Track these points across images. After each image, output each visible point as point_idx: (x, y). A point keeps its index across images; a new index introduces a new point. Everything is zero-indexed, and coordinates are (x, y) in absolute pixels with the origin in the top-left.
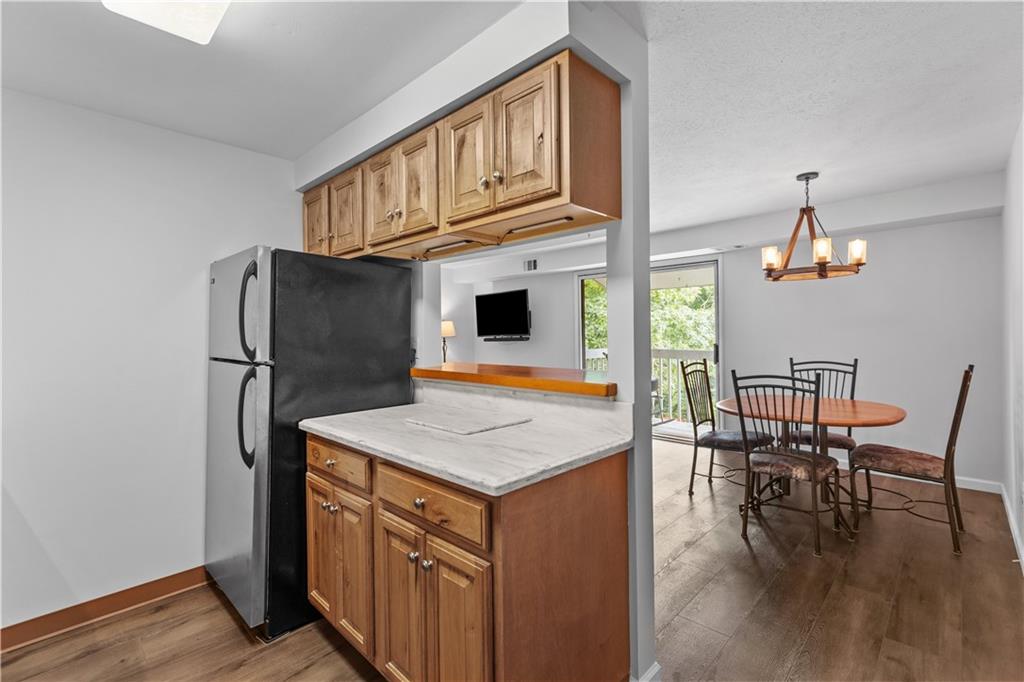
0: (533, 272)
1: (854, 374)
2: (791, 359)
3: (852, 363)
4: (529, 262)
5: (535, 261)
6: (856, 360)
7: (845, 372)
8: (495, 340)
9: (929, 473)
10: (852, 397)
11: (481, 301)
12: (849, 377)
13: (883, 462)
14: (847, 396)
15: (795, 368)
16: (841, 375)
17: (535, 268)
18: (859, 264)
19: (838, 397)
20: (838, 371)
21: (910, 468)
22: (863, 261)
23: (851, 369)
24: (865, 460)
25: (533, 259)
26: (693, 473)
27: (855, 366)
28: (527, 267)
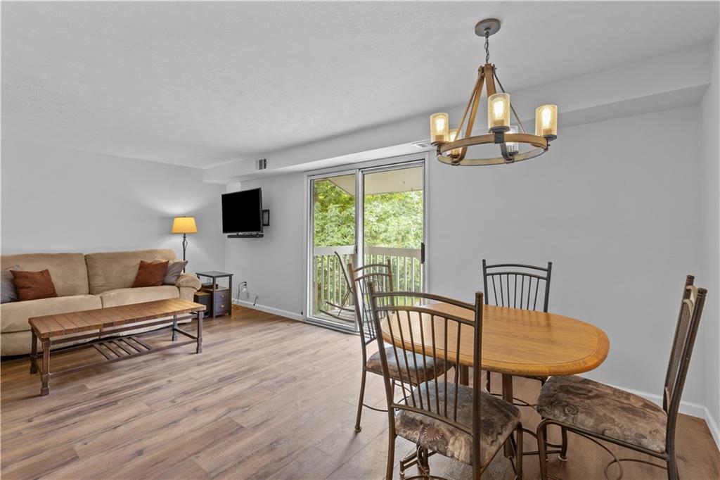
0: (263, 170)
1: (548, 279)
2: (484, 261)
3: (546, 267)
4: (261, 161)
5: (265, 160)
6: (550, 264)
7: (539, 278)
8: (238, 236)
9: (645, 442)
10: (546, 310)
11: (228, 200)
12: (543, 283)
13: (581, 416)
14: (540, 308)
15: (488, 271)
16: (534, 280)
17: (265, 167)
18: (549, 137)
19: (531, 308)
20: (531, 276)
21: (618, 430)
22: (555, 133)
23: (544, 274)
24: (556, 412)
25: (263, 159)
26: (361, 404)
27: (549, 270)
28: (259, 168)
